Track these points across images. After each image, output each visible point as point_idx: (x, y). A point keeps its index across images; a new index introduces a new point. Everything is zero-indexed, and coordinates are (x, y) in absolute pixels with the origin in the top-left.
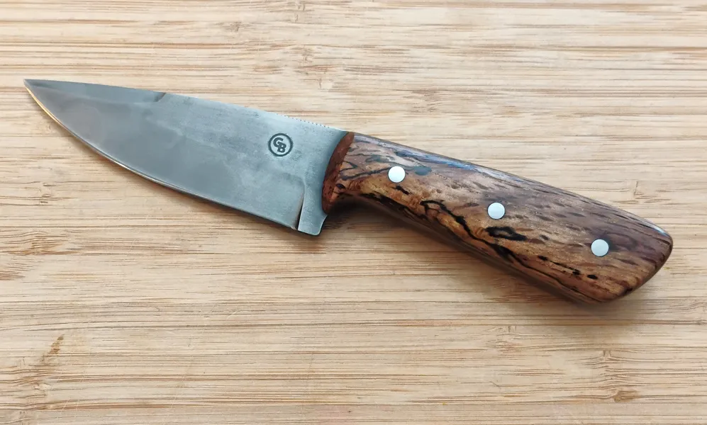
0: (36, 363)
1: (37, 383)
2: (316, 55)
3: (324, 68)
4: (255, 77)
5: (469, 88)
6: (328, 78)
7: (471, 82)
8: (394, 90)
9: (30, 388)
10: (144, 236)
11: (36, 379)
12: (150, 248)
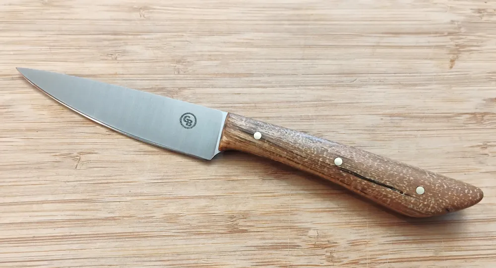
0: (460, 55)
1: (457, 45)
2: (324, 257)
3: (316, 246)
4: (367, 237)
5: (204, 236)
6: (312, 239)
7: (202, 241)
8: (262, 232)
9: (460, 43)
10: (418, 124)
11: (458, 47)
12: (412, 117)
